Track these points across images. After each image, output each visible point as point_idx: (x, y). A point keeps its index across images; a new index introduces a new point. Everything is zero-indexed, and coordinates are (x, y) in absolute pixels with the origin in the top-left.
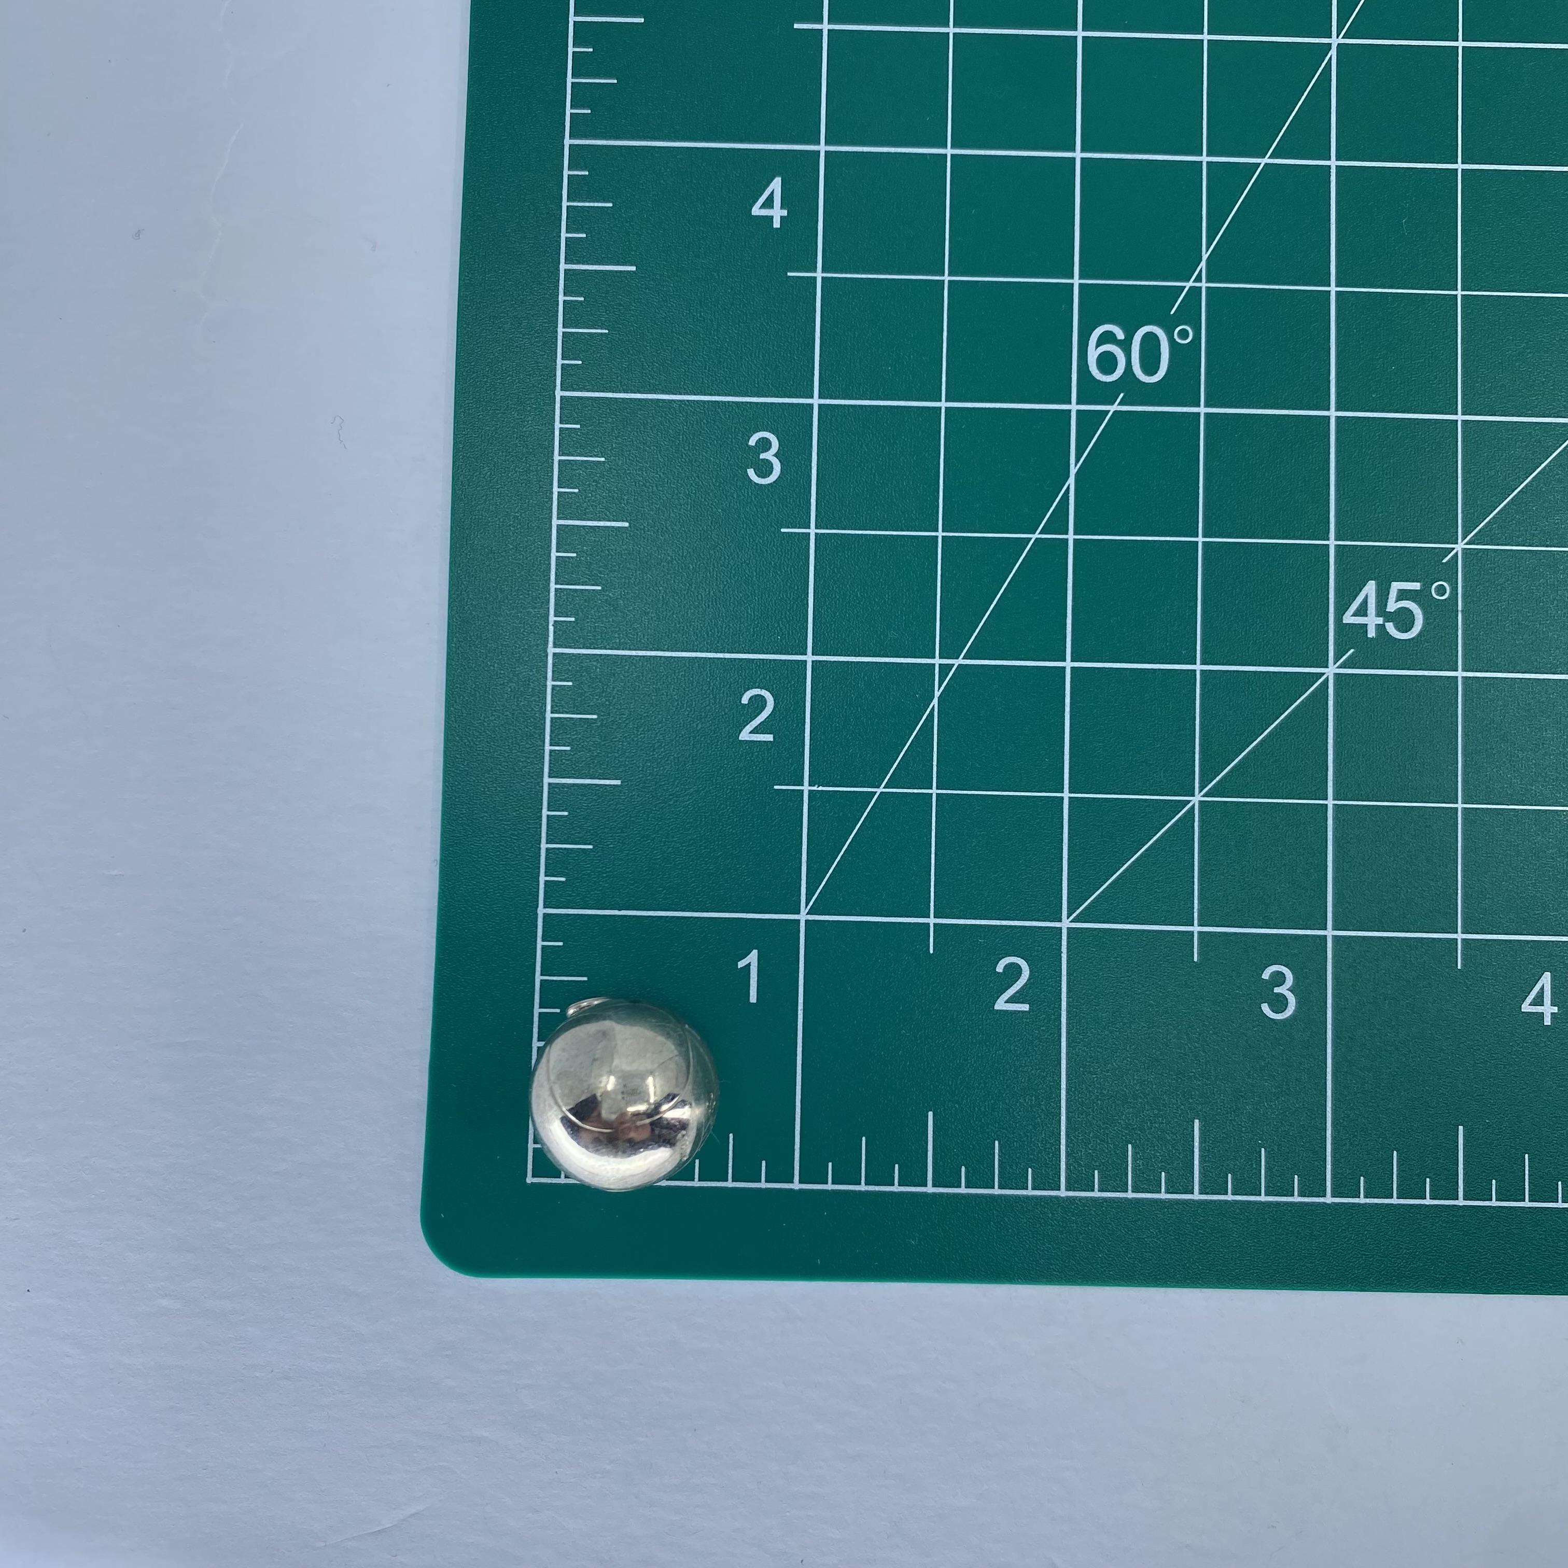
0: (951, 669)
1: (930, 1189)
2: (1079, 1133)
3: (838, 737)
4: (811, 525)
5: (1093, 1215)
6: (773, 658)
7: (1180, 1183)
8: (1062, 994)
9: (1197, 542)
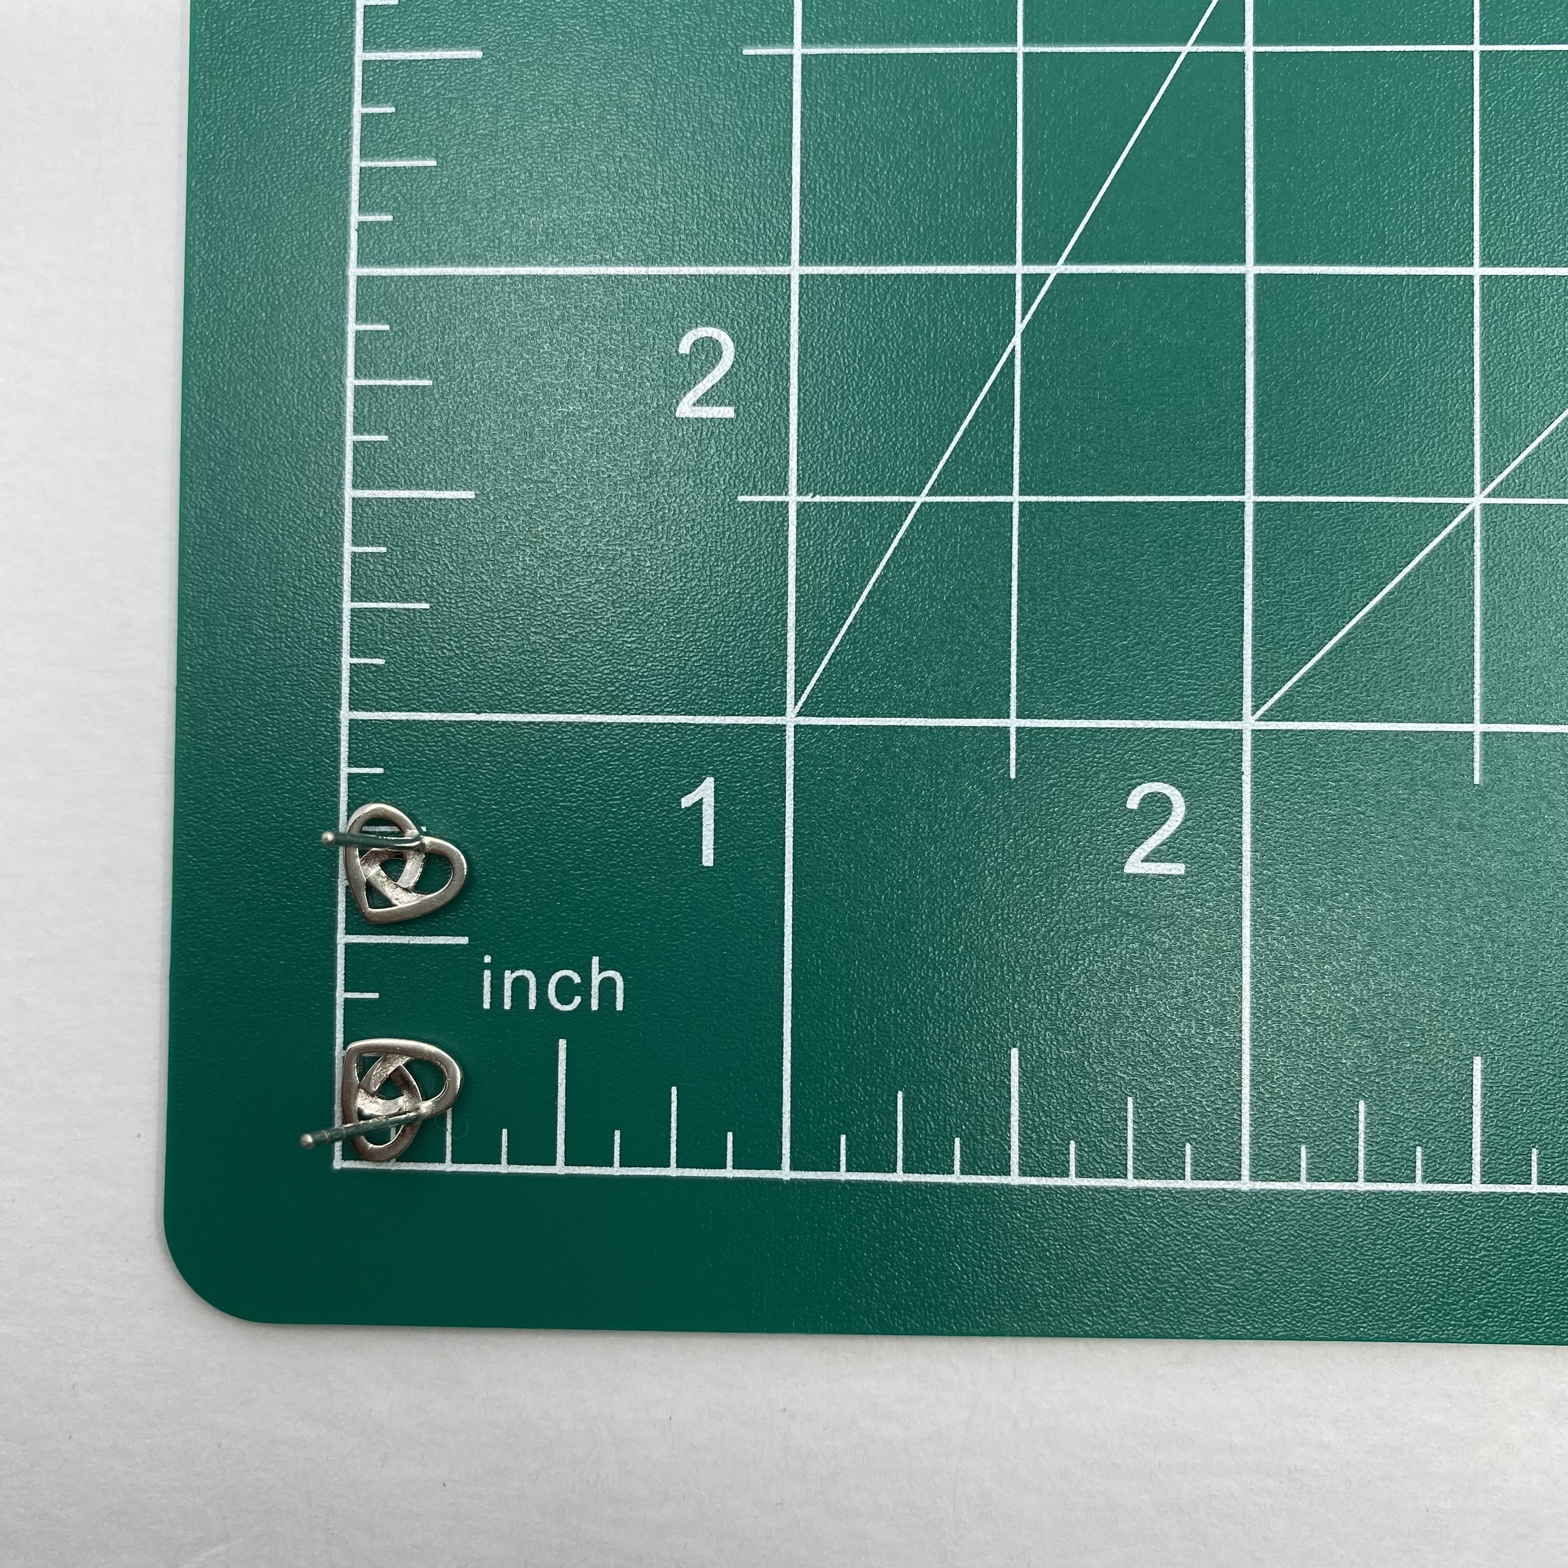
0: (1044, 282)
1: (1015, 1179)
2: (1272, 1082)
3: (847, 408)
4: (795, 41)
5: (1298, 1221)
6: (732, 273)
7: (1447, 1163)
8: (1244, 845)
9: (1472, 52)
